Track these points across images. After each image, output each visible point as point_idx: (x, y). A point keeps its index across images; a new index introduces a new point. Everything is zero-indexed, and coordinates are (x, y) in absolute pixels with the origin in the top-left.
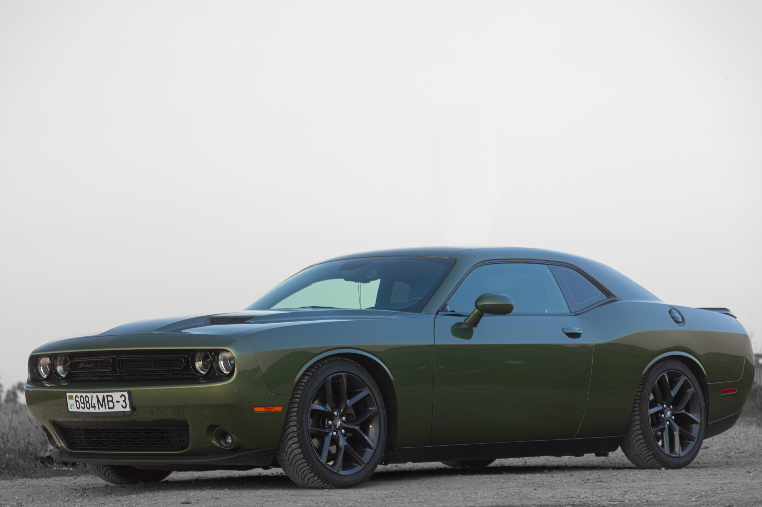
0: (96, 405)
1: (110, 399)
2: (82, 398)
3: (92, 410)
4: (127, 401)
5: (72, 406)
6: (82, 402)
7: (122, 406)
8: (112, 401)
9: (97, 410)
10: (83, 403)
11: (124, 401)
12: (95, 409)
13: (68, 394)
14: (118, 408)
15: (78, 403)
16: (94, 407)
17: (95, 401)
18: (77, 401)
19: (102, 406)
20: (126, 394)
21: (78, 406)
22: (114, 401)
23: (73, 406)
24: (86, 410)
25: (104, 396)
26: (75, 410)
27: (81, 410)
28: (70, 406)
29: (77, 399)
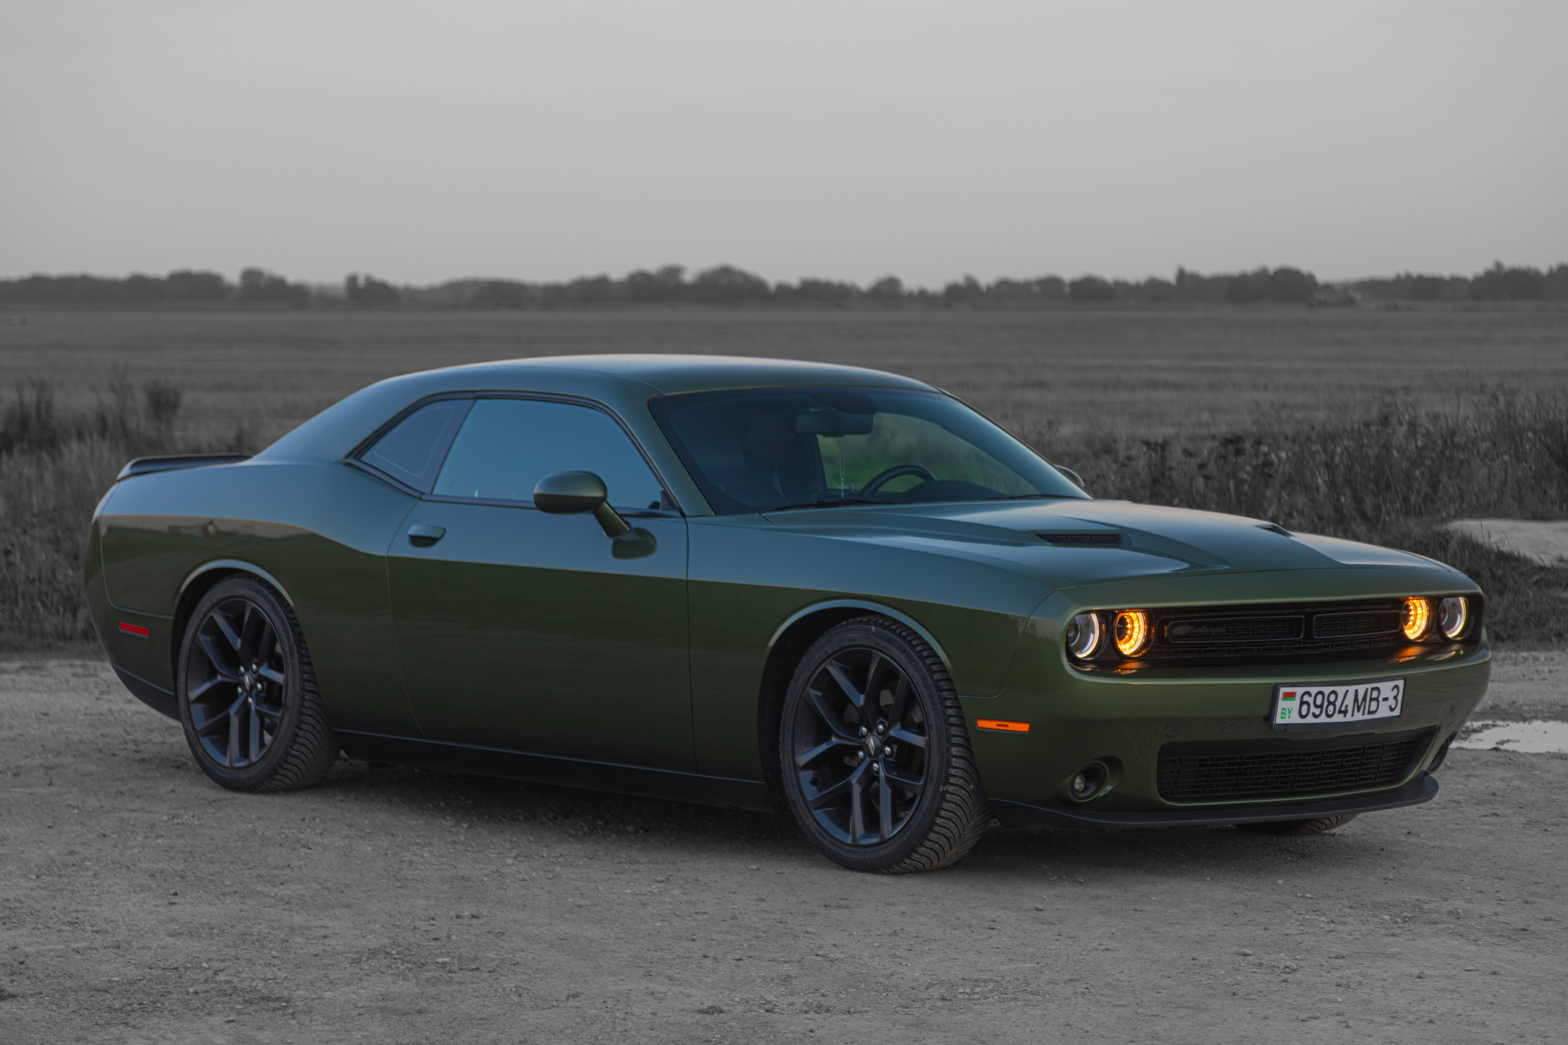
0: (1350, 709)
1: (1375, 694)
2: (1319, 697)
3: (1338, 718)
4: (1400, 697)
5: (1287, 713)
6: (1319, 702)
7: (1390, 706)
8: (1377, 699)
9: (1349, 718)
10: (1321, 706)
11: (1395, 698)
12: (1345, 716)
13: (1283, 690)
14: (1384, 712)
15: (1305, 707)
16: (1345, 712)
17: (1350, 701)
18: (1302, 703)
19: (1358, 711)
20: (1400, 683)
21: (1304, 712)
22: (1381, 699)
23: (1289, 713)
24: (1323, 719)
25: (1367, 689)
26: (1295, 719)
27: (1310, 720)
28: (1282, 713)
29: (1306, 698)
